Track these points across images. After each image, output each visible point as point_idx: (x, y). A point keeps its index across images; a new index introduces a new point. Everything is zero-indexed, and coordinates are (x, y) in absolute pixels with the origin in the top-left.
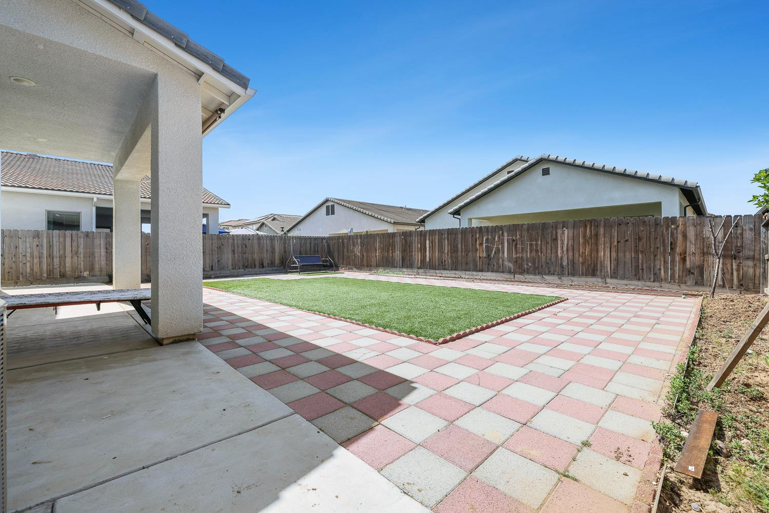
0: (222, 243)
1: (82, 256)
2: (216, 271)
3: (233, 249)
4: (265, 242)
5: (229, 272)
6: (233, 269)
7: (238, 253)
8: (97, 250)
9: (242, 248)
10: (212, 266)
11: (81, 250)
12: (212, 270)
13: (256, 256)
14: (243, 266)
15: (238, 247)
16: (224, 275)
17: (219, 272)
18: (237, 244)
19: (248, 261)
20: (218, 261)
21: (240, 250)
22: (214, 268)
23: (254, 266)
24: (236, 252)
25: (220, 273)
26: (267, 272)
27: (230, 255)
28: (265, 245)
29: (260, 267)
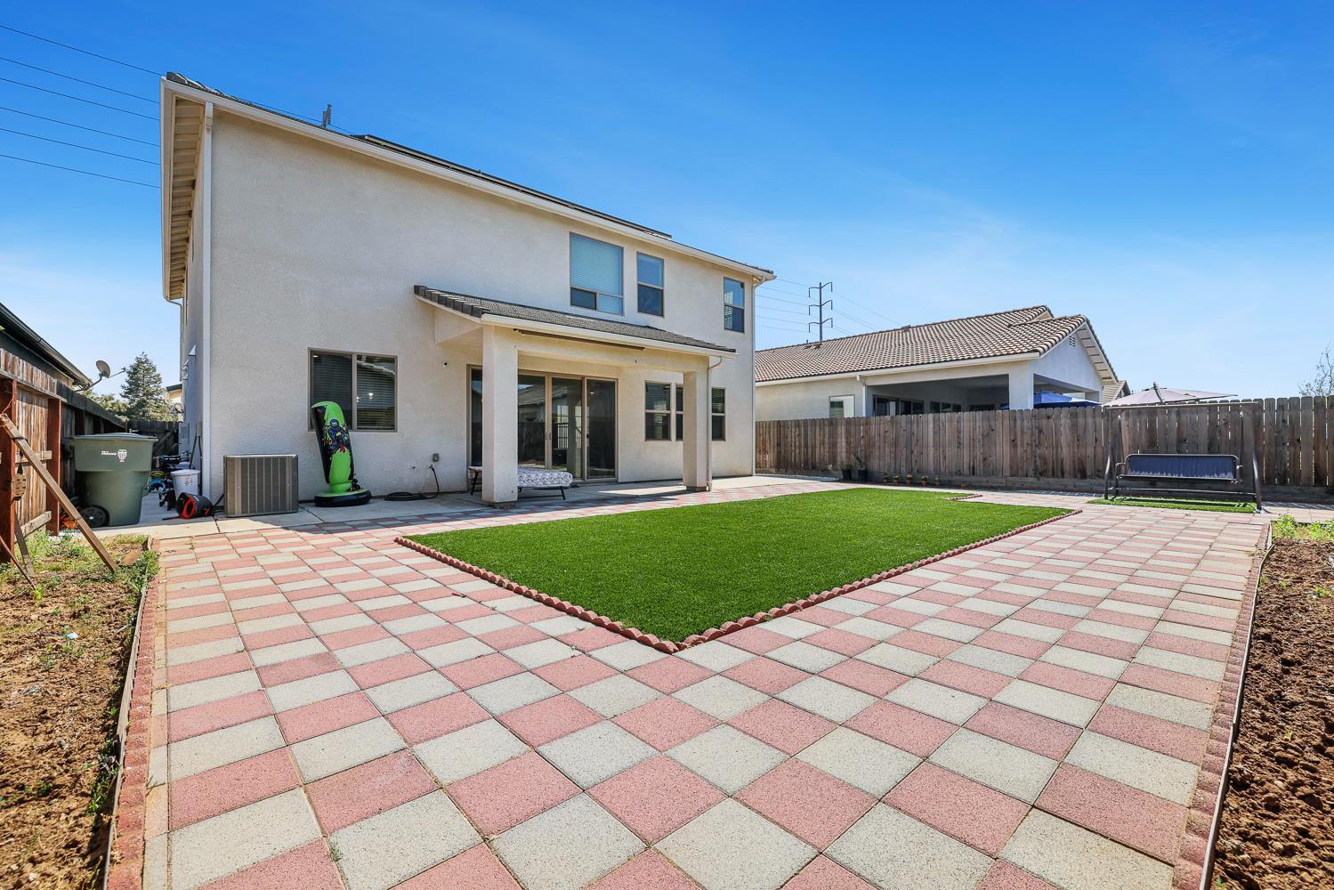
0: (990, 426)
1: (827, 446)
2: (980, 476)
3: (1013, 438)
4: (1090, 420)
5: (1004, 481)
6: (1012, 476)
7: (1022, 445)
8: (839, 440)
9: (1032, 434)
10: (973, 467)
11: (827, 440)
12: (973, 474)
13: (1065, 452)
14: (1036, 469)
15: (1022, 432)
16: (995, 485)
17: (985, 480)
18: (1022, 429)
19: (1046, 463)
20: (985, 459)
21: (1027, 438)
22: (977, 471)
23: (1059, 473)
24: (1019, 443)
25: (987, 482)
26: (1095, 488)
27: (1007, 449)
28: (1090, 428)
29: (1075, 477)
